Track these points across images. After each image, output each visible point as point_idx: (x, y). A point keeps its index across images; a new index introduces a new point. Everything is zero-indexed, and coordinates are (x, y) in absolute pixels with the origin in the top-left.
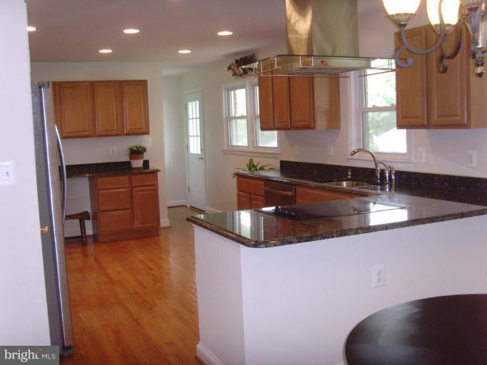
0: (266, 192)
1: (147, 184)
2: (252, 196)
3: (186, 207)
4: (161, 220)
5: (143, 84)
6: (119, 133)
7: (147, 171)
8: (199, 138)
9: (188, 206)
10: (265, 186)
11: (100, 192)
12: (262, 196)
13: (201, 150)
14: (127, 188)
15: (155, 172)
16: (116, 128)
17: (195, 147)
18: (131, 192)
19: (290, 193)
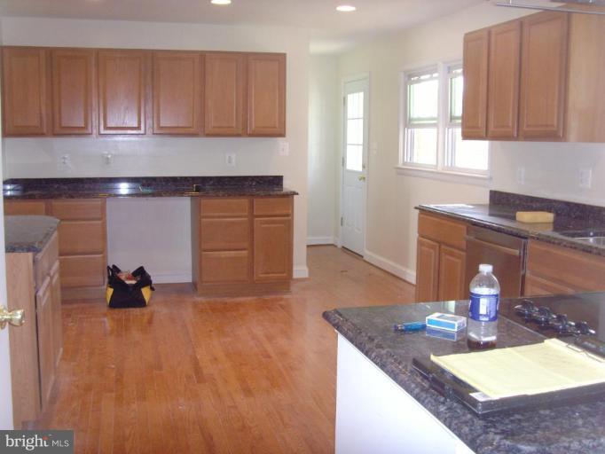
0: (468, 242)
1: (277, 212)
2: (443, 247)
3: (336, 246)
4: (295, 268)
5: (280, 59)
6: (240, 132)
7: (278, 193)
8: (361, 147)
9: (339, 246)
10: (468, 232)
11: (204, 220)
12: (462, 250)
13: (364, 167)
14: (245, 217)
15: (291, 195)
16: (234, 125)
17: (354, 160)
18: (251, 223)
19: (517, 252)
